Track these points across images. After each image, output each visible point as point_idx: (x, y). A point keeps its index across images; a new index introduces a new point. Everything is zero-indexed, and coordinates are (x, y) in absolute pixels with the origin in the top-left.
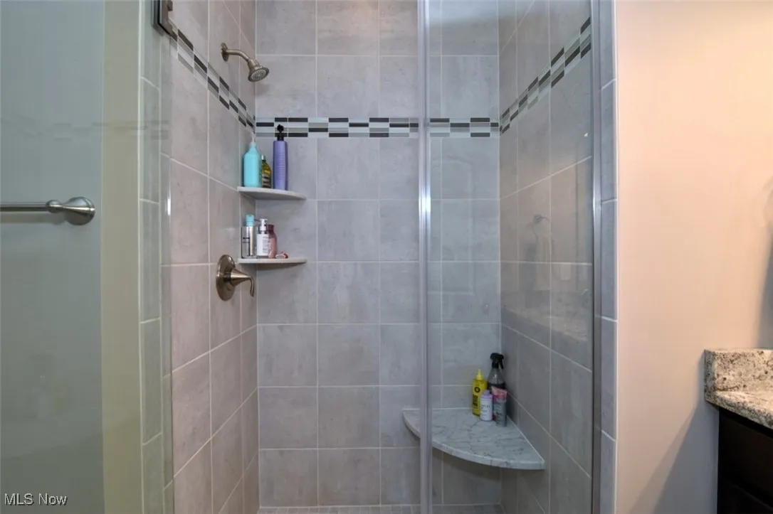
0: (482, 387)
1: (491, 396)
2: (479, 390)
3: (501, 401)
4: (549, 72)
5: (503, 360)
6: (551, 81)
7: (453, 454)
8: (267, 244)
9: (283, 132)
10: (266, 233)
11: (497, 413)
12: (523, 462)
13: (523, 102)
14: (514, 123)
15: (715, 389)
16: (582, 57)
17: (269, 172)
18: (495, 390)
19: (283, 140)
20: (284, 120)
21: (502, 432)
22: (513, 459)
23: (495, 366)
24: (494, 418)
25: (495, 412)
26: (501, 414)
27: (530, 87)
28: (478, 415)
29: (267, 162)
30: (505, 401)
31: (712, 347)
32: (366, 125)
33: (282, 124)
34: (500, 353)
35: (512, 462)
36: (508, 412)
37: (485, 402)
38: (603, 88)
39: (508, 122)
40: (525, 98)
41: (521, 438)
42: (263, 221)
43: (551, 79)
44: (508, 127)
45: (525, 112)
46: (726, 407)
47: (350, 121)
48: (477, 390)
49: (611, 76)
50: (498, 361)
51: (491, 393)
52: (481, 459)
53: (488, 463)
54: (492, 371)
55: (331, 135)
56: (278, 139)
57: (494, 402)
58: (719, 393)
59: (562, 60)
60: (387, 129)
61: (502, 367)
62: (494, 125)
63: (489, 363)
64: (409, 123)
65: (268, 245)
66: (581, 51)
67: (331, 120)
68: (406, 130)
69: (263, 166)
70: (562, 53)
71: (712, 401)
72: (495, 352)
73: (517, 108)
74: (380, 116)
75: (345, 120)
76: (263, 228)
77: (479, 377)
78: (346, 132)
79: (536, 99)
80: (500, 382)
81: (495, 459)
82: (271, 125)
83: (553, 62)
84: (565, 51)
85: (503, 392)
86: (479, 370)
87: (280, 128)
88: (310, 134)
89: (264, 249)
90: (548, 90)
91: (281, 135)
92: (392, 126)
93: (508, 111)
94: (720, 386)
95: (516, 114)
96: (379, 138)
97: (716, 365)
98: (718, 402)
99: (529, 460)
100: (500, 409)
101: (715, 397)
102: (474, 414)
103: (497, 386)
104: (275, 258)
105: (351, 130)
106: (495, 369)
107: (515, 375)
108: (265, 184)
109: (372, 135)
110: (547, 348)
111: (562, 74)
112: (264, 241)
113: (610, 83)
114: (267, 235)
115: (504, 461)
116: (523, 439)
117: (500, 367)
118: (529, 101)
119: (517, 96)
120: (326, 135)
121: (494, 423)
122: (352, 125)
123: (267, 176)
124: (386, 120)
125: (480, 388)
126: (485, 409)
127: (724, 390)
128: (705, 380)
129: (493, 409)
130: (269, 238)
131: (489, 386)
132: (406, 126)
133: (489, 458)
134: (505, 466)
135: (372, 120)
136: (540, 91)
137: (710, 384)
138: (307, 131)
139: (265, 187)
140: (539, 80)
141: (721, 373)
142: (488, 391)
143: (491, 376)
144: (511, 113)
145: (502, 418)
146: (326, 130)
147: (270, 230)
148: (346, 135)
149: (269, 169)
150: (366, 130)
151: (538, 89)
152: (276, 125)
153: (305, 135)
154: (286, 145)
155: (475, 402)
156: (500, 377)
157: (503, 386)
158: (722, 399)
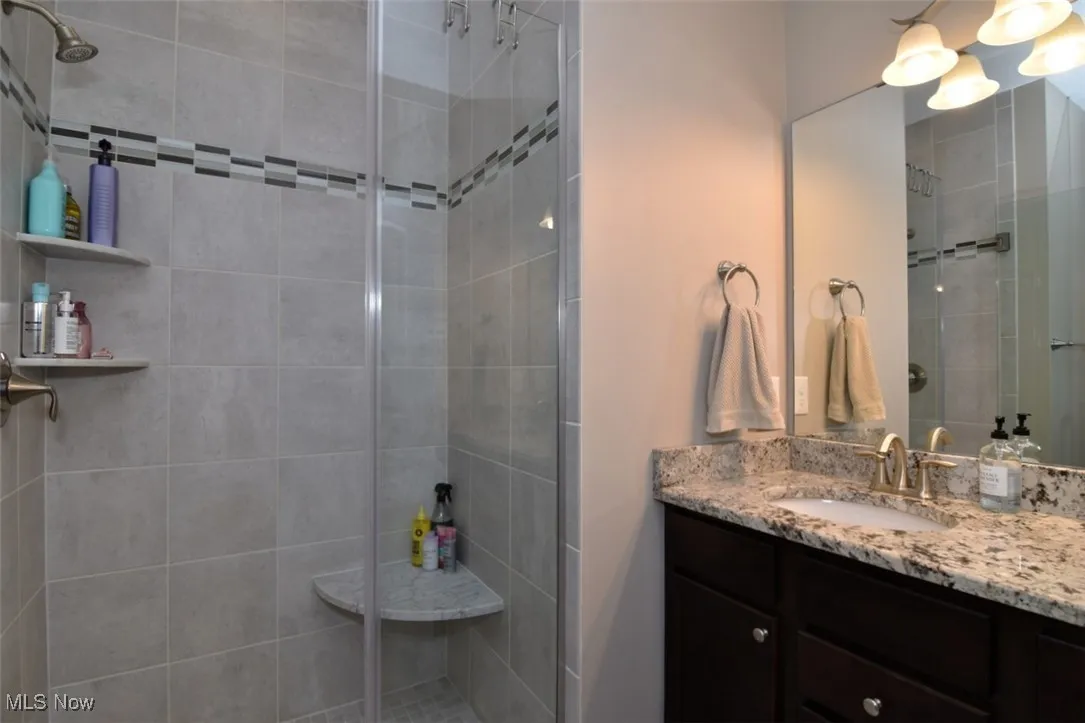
0: (425, 528)
1: (437, 538)
2: (421, 533)
3: (450, 542)
4: (511, 148)
5: (451, 491)
6: (513, 159)
7: (393, 618)
8: (74, 334)
9: (109, 152)
10: (71, 315)
11: (445, 558)
12: (480, 607)
13: (479, 175)
14: (465, 198)
15: (662, 486)
16: (548, 141)
17: (76, 213)
18: (441, 530)
19: (109, 164)
20: (111, 132)
21: (451, 579)
22: (468, 606)
23: (440, 499)
24: (441, 565)
25: (442, 557)
26: (449, 558)
27: (488, 160)
28: (420, 566)
29: (73, 196)
30: (455, 540)
31: (658, 446)
32: (259, 166)
33: (109, 138)
34: (447, 482)
35: (467, 610)
36: (457, 555)
37: (430, 546)
38: (569, 180)
39: (459, 195)
40: (483, 171)
41: (475, 581)
42: (67, 295)
43: (512, 157)
44: (459, 201)
45: (481, 187)
46: (671, 501)
47: (234, 154)
48: (419, 533)
49: (576, 170)
50: (444, 492)
51: (436, 534)
52: (431, 615)
53: (439, 618)
54: (438, 507)
55: (199, 170)
56: (100, 162)
57: (441, 543)
58: (664, 490)
59: (526, 139)
60: (295, 177)
61: (450, 500)
62: (441, 196)
63: (432, 496)
64: (327, 173)
65: (77, 337)
66: (547, 134)
67: (199, 147)
68: (324, 183)
69: (68, 203)
70: (525, 130)
71: (658, 498)
72: (440, 481)
73: (471, 180)
74: (282, 156)
75: (226, 152)
76: (67, 306)
77: (421, 516)
78: (226, 170)
79: (494, 177)
80: (447, 519)
81: (448, 611)
82: (84, 136)
83: (517, 137)
84: (530, 129)
85: (452, 531)
86: (422, 509)
87: (104, 145)
88: (159, 163)
89: (68, 343)
90: (509, 168)
91: (104, 154)
92: (300, 173)
93: (459, 182)
94: (665, 483)
95: (470, 187)
96: (280, 188)
97: (661, 463)
98: (664, 499)
99: (486, 603)
100: (449, 552)
101: (662, 493)
102: (415, 565)
103: (443, 524)
104: (89, 357)
105: (235, 169)
106: (441, 505)
107: (465, 507)
108: (69, 233)
109: (268, 181)
110: (506, 466)
111: (526, 155)
112: (70, 330)
113: (576, 176)
114: (75, 320)
115: (458, 610)
116: (476, 581)
117: (447, 501)
118: (487, 175)
119: (472, 166)
120: (189, 169)
121: (440, 571)
122: (235, 161)
123: (75, 220)
124: (292, 163)
125: (423, 530)
126: (429, 555)
127: (669, 486)
128: (654, 478)
129: (439, 554)
130: (79, 324)
131: (433, 526)
132: (323, 177)
133: (439, 611)
134: (458, 617)
135: (269, 159)
136: (501, 166)
137: (657, 482)
138: (155, 158)
139: (67, 237)
140: (500, 153)
141: (665, 470)
142: (433, 533)
143: (436, 513)
144: (464, 186)
145: (450, 562)
146: (190, 161)
147: (80, 311)
148: (226, 175)
149: (77, 209)
150: (259, 172)
151: (497, 165)
152: (96, 138)
153: (152, 163)
154: (116, 173)
155: (416, 549)
156: (448, 512)
157: (450, 524)
158: (667, 495)
